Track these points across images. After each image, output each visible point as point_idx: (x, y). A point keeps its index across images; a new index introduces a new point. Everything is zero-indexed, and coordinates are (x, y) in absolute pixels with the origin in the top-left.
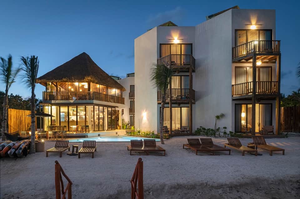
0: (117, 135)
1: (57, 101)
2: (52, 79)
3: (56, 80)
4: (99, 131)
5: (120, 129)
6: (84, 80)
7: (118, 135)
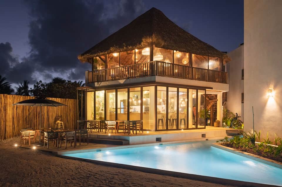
0: (204, 139)
1: (102, 83)
2: (98, 52)
3: (102, 52)
4: (167, 130)
5: (219, 127)
6: (142, 44)
7: (207, 140)
